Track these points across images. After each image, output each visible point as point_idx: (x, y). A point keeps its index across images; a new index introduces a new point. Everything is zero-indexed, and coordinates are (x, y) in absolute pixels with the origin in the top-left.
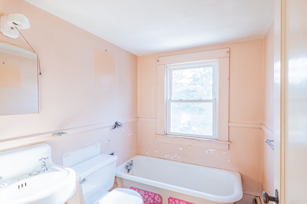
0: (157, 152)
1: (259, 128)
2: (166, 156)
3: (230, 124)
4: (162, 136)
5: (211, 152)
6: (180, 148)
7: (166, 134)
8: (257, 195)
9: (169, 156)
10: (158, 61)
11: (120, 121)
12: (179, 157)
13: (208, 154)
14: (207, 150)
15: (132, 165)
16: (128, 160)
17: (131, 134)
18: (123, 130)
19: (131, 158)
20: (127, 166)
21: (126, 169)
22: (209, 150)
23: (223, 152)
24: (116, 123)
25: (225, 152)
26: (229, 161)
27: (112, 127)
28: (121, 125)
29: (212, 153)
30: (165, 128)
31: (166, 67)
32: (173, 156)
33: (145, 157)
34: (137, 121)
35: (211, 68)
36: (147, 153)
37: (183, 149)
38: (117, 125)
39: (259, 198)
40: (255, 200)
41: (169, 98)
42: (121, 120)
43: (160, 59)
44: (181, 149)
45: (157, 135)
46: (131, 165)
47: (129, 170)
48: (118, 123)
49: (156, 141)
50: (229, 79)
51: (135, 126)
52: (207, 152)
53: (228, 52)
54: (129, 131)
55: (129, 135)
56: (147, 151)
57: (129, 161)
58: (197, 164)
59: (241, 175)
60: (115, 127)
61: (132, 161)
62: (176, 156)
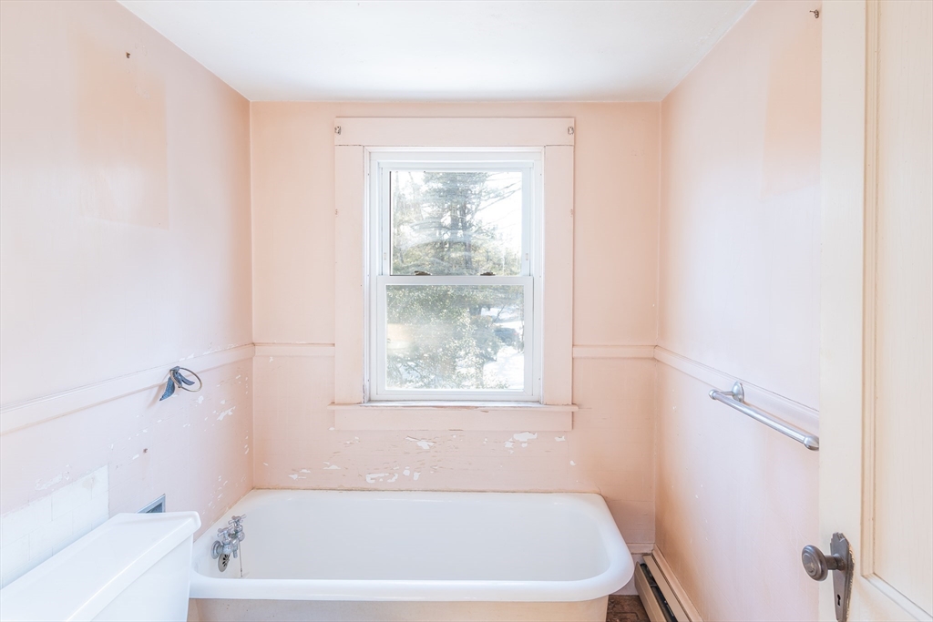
0: (334, 467)
1: (648, 358)
2: (368, 480)
3: (578, 352)
4: (358, 407)
5: (522, 443)
6: (419, 444)
7: (370, 401)
8: (645, 551)
9: (382, 475)
10: (339, 131)
11: (189, 361)
12: (416, 476)
13: (512, 452)
14: (511, 440)
15: (239, 535)
16: (218, 519)
17: (230, 413)
18: (201, 399)
19: (230, 508)
20: (218, 546)
21: (215, 558)
22: (517, 437)
23: (558, 439)
24: (175, 372)
25: (563, 439)
26: (572, 463)
27: (156, 389)
28: (192, 378)
29: (524, 445)
30: (366, 378)
31: (367, 155)
32: (397, 475)
33: (288, 496)
34: (252, 358)
35: (519, 174)
36: (295, 477)
37: (432, 444)
38: (176, 381)
39: (650, 557)
40: (644, 566)
41: (378, 271)
42: (192, 356)
43: (344, 123)
44: (424, 445)
45: (333, 407)
46: (234, 536)
47: (225, 558)
48: (181, 371)
49: (332, 429)
50: (573, 212)
51: (242, 378)
52: (509, 445)
53: (571, 131)
54: (223, 402)
55: (221, 418)
56: (295, 471)
57: (225, 522)
58: (479, 489)
59: (606, 499)
60: (171, 389)
61: (237, 520)
62: (407, 473)
